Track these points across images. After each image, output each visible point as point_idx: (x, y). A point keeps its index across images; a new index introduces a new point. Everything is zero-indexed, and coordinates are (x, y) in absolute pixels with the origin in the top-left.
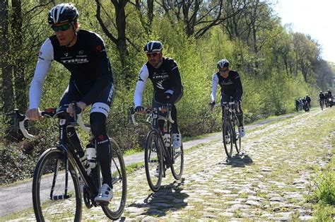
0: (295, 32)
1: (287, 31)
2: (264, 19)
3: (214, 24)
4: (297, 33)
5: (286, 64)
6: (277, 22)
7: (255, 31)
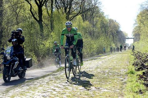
0: (109, 19)
1: (106, 18)
2: (97, 13)
3: (77, 15)
4: (110, 19)
5: (105, 32)
6: (103, 14)
7: (93, 18)
